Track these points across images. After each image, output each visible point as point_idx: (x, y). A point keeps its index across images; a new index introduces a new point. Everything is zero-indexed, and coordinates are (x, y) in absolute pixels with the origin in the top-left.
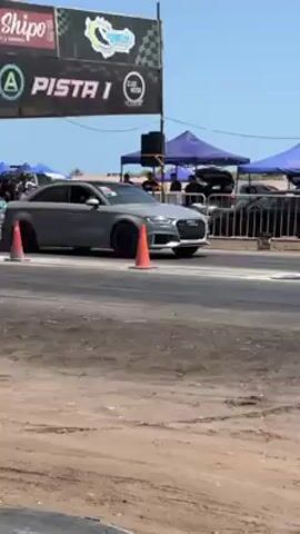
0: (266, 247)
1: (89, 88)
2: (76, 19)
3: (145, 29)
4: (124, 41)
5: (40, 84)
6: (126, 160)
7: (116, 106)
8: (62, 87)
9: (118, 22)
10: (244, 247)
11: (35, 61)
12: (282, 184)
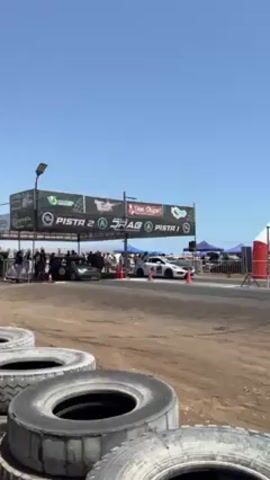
0: (229, 277)
1: (173, 228)
2: (168, 208)
3: (190, 210)
4: (183, 214)
5: (158, 227)
6: (185, 250)
7: (181, 233)
8: (164, 228)
9: (181, 208)
10: (223, 277)
11: (156, 220)
12: (235, 257)
